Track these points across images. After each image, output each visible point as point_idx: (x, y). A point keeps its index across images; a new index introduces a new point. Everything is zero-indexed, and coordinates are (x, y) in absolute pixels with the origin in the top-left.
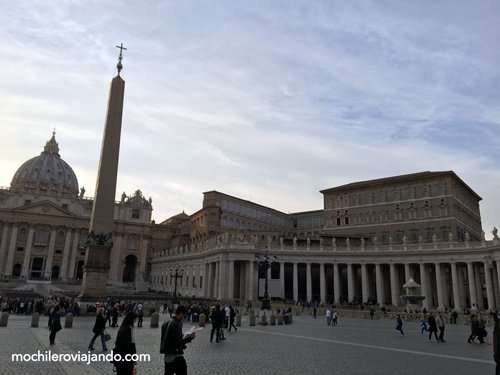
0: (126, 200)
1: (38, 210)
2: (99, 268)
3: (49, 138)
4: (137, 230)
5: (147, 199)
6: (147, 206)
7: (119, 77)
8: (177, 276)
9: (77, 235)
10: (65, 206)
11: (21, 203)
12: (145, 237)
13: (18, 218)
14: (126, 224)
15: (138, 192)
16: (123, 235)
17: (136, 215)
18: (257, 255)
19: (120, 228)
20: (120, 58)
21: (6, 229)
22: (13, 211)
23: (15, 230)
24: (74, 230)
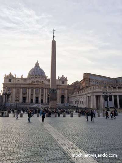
0: (59, 78)
1: (35, 83)
2: (54, 99)
3: (36, 62)
4: (64, 87)
5: (66, 77)
6: (66, 79)
7: (54, 40)
8: (77, 101)
9: (47, 90)
10: (43, 82)
11: (31, 82)
12: (66, 89)
13: (31, 86)
14: (60, 86)
15: (63, 76)
16: (60, 89)
17: (63, 83)
18: (103, 93)
19: (59, 87)
20: (54, 34)
21: (28, 89)
22: (29, 84)
23: (30, 89)
24: (46, 89)
